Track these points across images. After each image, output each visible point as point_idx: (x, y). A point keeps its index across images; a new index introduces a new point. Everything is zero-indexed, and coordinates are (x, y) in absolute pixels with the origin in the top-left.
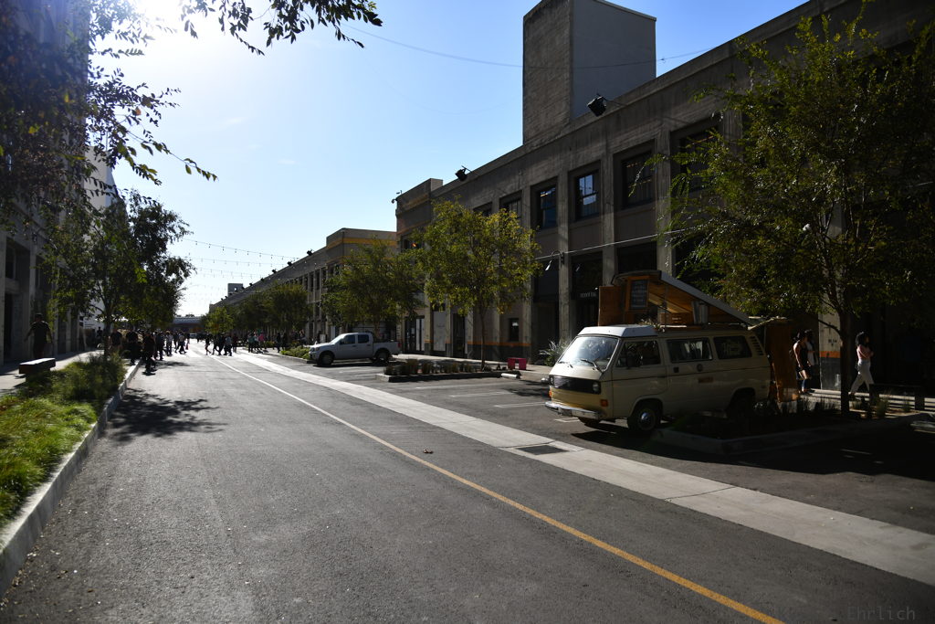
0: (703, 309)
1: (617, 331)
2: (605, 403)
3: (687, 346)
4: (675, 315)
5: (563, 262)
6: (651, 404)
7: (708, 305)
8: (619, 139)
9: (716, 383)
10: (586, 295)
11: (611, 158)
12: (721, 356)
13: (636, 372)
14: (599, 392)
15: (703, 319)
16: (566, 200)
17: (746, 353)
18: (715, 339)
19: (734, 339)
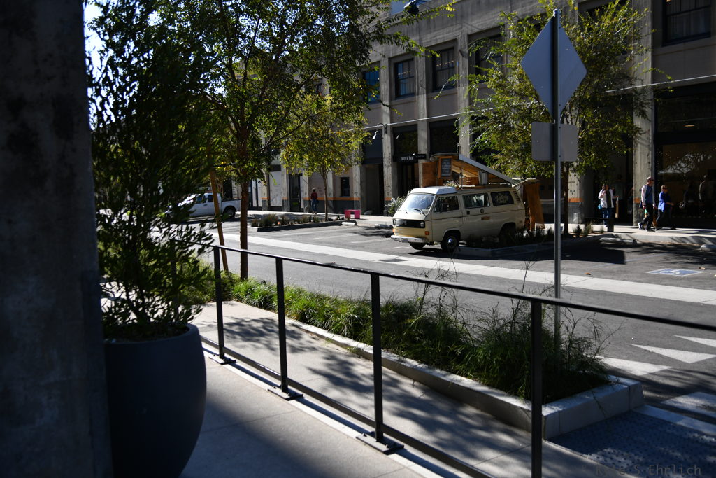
0: (484, 175)
1: (434, 190)
2: (427, 233)
3: (475, 199)
4: (470, 179)
5: (386, 132)
6: (454, 234)
7: (488, 173)
8: (429, 36)
9: (491, 220)
10: (406, 158)
12: (495, 203)
13: (445, 214)
14: (424, 227)
15: (484, 182)
16: (388, 81)
17: (510, 202)
18: (491, 194)
19: (503, 193)
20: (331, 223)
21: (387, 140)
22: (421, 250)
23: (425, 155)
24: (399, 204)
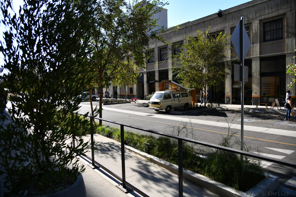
0: (179, 87)
1: (163, 92)
2: (161, 106)
3: (176, 95)
4: (174, 88)
5: (145, 73)
6: (170, 106)
8: (159, 43)
9: (181, 102)
10: (151, 82)
11: (157, 47)
12: (183, 97)
13: (167, 100)
14: (160, 104)
15: (179, 89)
17: (187, 96)
18: (181, 93)
19: (185, 93)
20: (127, 102)
21: (145, 76)
22: (159, 112)
23: (157, 81)
24: (151, 97)
